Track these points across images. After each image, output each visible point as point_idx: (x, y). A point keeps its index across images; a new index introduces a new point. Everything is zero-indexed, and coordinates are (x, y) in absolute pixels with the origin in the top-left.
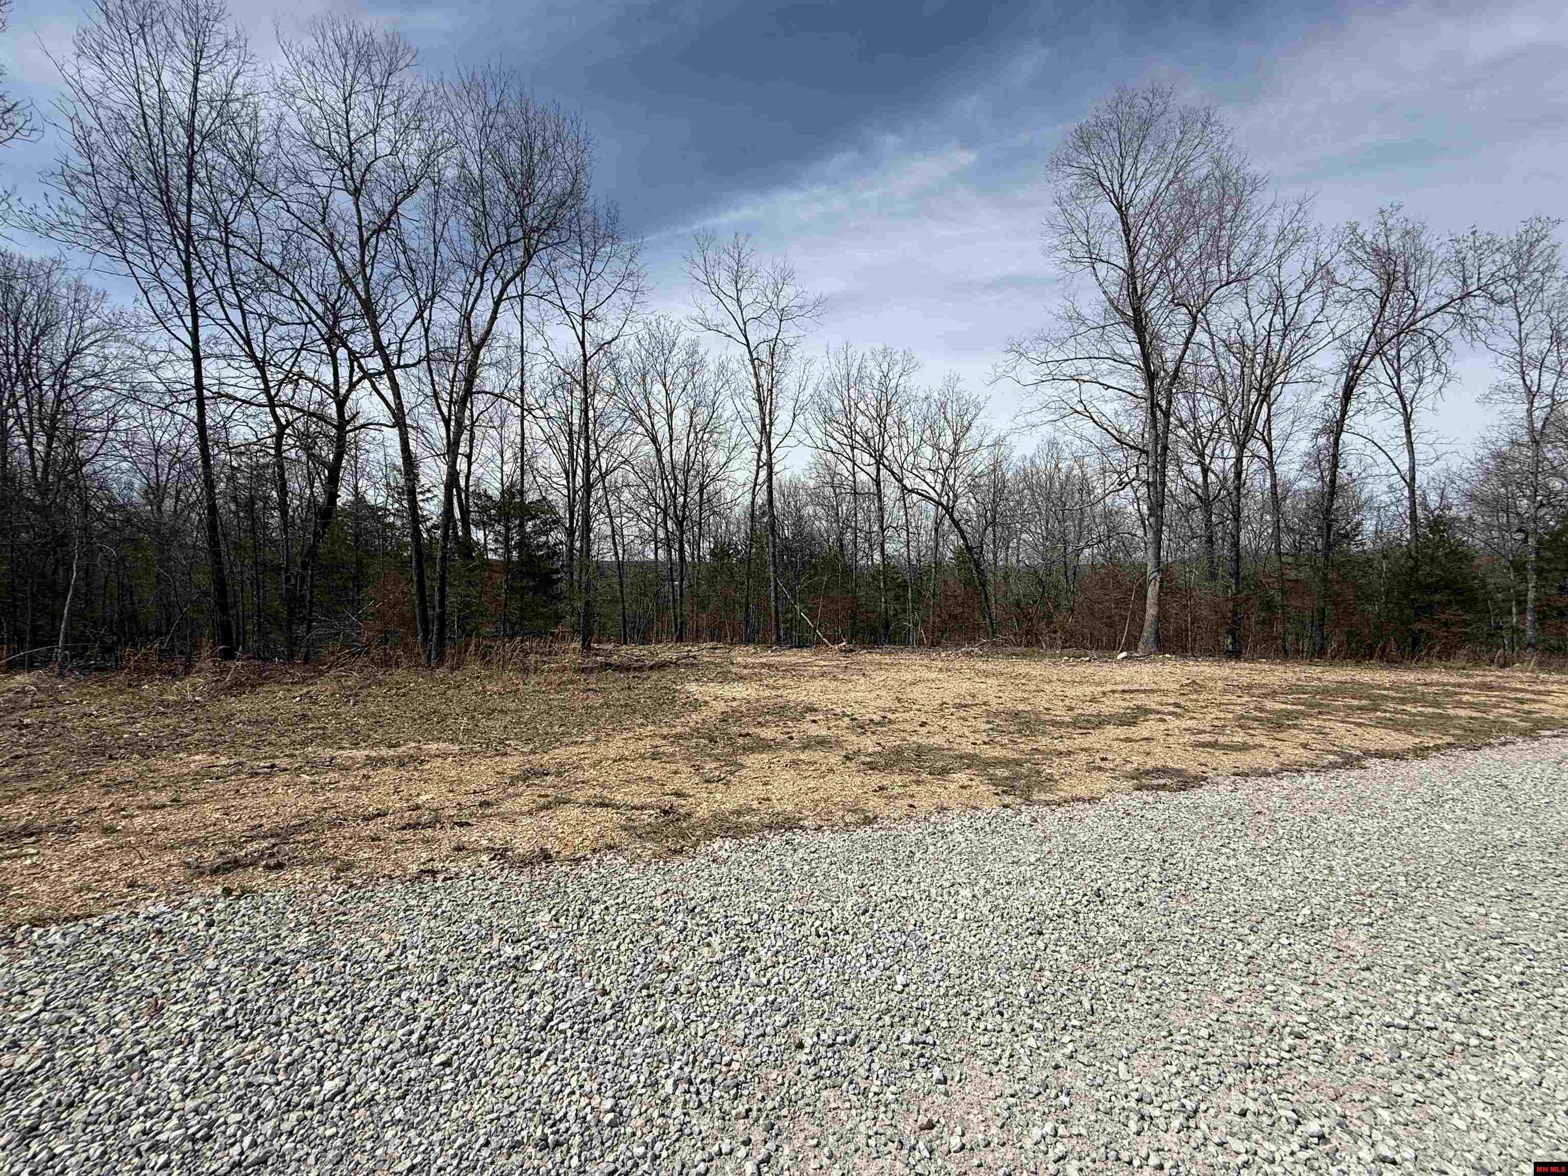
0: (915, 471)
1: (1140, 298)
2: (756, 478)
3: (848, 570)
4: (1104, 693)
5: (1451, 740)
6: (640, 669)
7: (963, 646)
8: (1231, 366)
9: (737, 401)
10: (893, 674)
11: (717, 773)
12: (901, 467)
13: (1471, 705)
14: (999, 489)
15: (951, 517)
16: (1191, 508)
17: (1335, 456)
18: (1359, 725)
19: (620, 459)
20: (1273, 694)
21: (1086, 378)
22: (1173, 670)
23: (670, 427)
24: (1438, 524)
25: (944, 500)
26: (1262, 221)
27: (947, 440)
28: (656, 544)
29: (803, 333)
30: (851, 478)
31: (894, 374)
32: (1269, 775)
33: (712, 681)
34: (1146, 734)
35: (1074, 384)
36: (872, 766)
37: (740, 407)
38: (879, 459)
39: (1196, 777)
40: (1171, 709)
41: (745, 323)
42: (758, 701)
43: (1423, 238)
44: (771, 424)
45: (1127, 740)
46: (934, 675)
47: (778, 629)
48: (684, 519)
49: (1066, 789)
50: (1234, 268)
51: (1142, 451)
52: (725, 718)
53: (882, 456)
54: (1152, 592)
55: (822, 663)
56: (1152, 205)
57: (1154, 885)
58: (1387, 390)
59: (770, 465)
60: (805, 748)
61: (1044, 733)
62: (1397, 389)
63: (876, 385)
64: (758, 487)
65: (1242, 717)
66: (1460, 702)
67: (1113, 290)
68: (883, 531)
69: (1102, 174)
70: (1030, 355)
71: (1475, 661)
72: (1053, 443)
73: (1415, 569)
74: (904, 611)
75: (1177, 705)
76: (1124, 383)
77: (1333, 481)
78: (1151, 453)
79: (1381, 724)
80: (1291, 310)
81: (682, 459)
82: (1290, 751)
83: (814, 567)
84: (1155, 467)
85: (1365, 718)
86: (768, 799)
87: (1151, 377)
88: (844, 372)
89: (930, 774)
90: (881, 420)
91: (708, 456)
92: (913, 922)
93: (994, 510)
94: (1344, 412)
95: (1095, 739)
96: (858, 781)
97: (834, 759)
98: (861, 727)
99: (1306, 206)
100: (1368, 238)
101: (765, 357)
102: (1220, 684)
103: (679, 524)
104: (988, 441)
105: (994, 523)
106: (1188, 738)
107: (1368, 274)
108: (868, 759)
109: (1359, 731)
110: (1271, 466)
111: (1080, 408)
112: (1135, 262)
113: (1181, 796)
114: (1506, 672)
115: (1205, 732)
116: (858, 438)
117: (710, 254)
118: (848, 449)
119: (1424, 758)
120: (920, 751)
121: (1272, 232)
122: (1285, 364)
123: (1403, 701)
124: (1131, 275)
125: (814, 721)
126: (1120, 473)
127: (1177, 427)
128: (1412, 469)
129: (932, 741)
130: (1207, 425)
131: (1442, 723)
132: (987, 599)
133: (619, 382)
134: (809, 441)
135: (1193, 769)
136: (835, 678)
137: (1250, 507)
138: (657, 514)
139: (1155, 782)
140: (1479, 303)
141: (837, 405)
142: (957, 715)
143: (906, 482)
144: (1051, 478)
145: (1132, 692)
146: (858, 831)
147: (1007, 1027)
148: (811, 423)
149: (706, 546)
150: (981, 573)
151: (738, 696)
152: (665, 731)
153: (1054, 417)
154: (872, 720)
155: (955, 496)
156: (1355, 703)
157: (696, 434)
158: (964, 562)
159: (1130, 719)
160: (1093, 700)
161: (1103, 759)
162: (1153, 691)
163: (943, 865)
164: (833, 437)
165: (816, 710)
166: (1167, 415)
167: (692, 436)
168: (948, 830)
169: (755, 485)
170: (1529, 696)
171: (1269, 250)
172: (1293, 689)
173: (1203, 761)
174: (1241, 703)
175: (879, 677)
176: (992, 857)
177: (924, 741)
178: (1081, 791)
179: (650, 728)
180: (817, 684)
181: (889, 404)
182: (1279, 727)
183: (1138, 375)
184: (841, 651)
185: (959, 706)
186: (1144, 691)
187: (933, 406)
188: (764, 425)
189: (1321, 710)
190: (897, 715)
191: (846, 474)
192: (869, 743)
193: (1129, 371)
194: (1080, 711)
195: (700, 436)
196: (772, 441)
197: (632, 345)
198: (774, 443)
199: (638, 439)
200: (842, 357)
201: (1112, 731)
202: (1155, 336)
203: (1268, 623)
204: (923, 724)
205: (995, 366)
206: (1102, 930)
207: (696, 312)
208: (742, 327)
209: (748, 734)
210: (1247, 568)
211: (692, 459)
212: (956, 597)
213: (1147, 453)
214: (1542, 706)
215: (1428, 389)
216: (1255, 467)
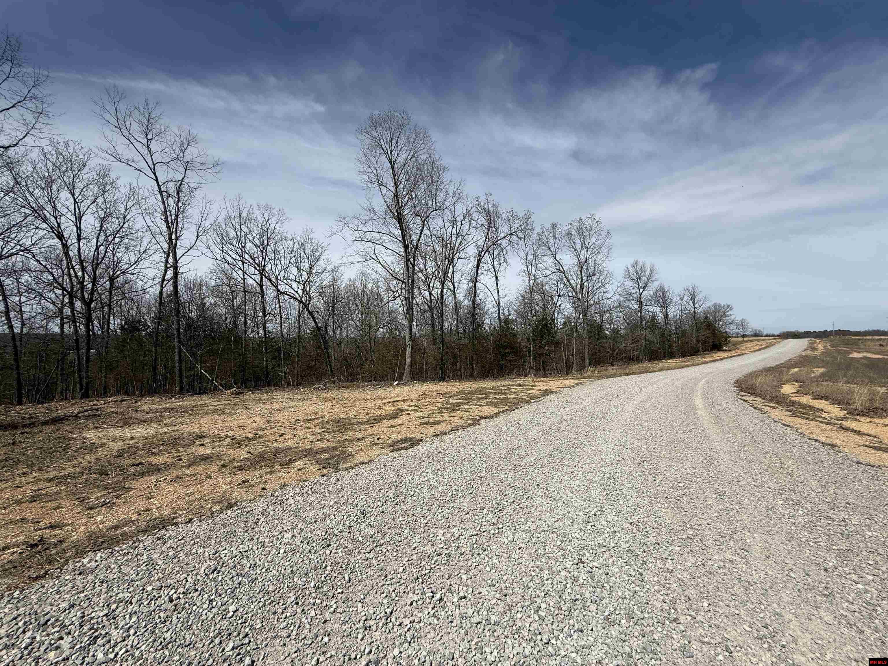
0: (285, 281)
1: (400, 208)
2: (164, 275)
3: (238, 341)
4: (385, 404)
5: (507, 408)
6: (32, 425)
7: (314, 384)
8: (438, 247)
9: (147, 218)
10: (267, 406)
11: (103, 500)
12: (277, 278)
13: (514, 393)
14: (335, 296)
15: (308, 310)
16: (425, 311)
17: (475, 292)
18: (480, 406)
19: (18, 247)
20: (453, 396)
21: (377, 242)
22: (417, 388)
23: (79, 228)
24: (507, 321)
25: (304, 299)
26: (447, 186)
27: (305, 265)
28: (62, 319)
29: (204, 182)
30: (242, 282)
31: (273, 220)
32: (446, 434)
33: (112, 426)
34: (400, 422)
35: (372, 245)
36: (241, 468)
37: (150, 223)
38: (262, 272)
39: (418, 440)
40: (413, 408)
41: (154, 165)
42: (155, 436)
43: (499, 208)
44: (177, 238)
45: (392, 426)
46: (294, 404)
47: (181, 382)
48: (91, 301)
49: (357, 459)
50: (438, 204)
51: (403, 282)
52: (120, 454)
53: (263, 270)
54: (408, 350)
55: (217, 403)
56: (405, 165)
57: (390, 500)
58: (491, 267)
59: (175, 267)
60: (190, 465)
61: (352, 430)
62: (493, 266)
63: (260, 226)
64: (165, 282)
65: (441, 408)
66: (512, 392)
67: (389, 201)
68: (265, 316)
69: (382, 143)
70: (350, 225)
71: (519, 375)
72: (363, 274)
73: (500, 339)
74: (279, 365)
75: (416, 406)
76: (394, 248)
77: (474, 302)
78: (407, 283)
79: (487, 405)
80: (459, 227)
81: (92, 254)
82: (456, 421)
83: (213, 339)
84: (408, 290)
85: (483, 403)
86: (148, 510)
87: (406, 247)
88: (237, 214)
89: (280, 465)
90: (263, 247)
91: (119, 255)
92: (248, 566)
93: (333, 307)
94: (477, 274)
95: (376, 429)
96: (228, 480)
97: (212, 469)
98: (238, 443)
99: (462, 184)
100: (482, 204)
101: (173, 191)
102: (435, 393)
103: (87, 304)
104: (329, 268)
105: (333, 314)
106: (419, 421)
107: (482, 218)
108: (239, 464)
109: (480, 408)
110: (454, 294)
111: (375, 257)
112: (398, 190)
113: (410, 452)
114: (526, 379)
115: (425, 417)
116: (247, 257)
117: (122, 107)
118: (240, 263)
119: (499, 416)
120: (276, 452)
121: (451, 192)
122: (457, 250)
123: (495, 394)
124: (396, 197)
125: (202, 445)
126: (394, 292)
127: (418, 272)
128: (499, 299)
129: (286, 444)
130: (431, 273)
131: (505, 401)
132: (329, 357)
133: (17, 183)
134: (210, 254)
135: (417, 436)
136: (224, 413)
137: (449, 311)
138: (64, 296)
139: (400, 446)
140: (514, 237)
141: (232, 234)
142: (304, 426)
143: (279, 287)
144: (364, 292)
145: (397, 401)
146: (221, 515)
147: (299, 611)
148: (211, 243)
149: (115, 322)
150: (325, 342)
151: (136, 435)
152: (51, 475)
153: (363, 260)
154: (247, 438)
155: (310, 298)
156: (480, 396)
157: (107, 236)
158: (315, 336)
159: (394, 416)
160: (379, 408)
161: (378, 439)
162: (407, 400)
163: (277, 522)
164: (228, 254)
165: (204, 437)
166: (413, 265)
167: (102, 238)
168: (285, 498)
169: (163, 280)
170: (530, 387)
171: (450, 200)
172: (461, 393)
173: (422, 431)
174: (441, 401)
175: (256, 409)
176: (308, 508)
177: (281, 446)
178: (366, 458)
179: (34, 474)
180: (209, 418)
181: (269, 238)
182: (454, 411)
183: (401, 244)
184: (233, 394)
185: (305, 421)
186: (403, 401)
187: (297, 244)
188: (170, 238)
189: (468, 400)
190: (266, 431)
191: (239, 279)
192: (242, 453)
193: (397, 242)
194: (372, 415)
195: (110, 239)
196: (177, 251)
197: (35, 155)
198: (179, 252)
199: (41, 233)
200: (236, 204)
201: (386, 423)
202: (408, 227)
203: (454, 363)
204: (282, 435)
205: (331, 228)
206: (362, 532)
207: (105, 145)
208: (151, 165)
209: (141, 463)
210: (447, 339)
211: (101, 256)
212: (311, 356)
213: (405, 283)
214: (533, 391)
215: (502, 268)
216: (449, 294)
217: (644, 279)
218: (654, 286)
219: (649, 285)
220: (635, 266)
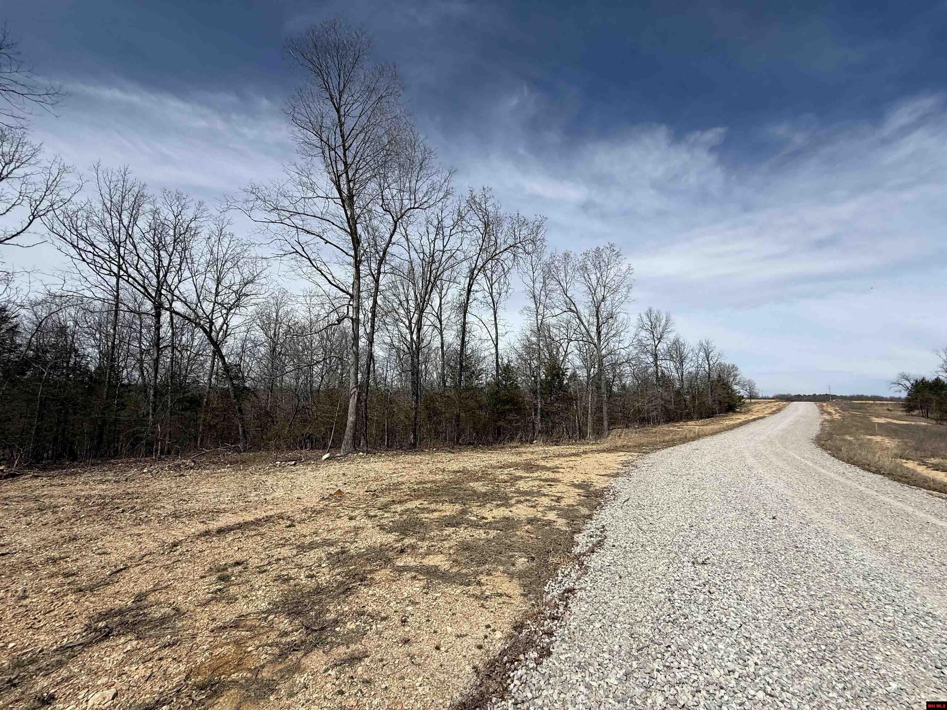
54: (352, 403)
62: (491, 294)
73: (499, 391)
76: (338, 241)
94: (468, 299)
128: (497, 338)
183: (348, 238)
193: (341, 234)
215: (503, 299)
217: (660, 329)
218: (670, 337)
219: (665, 336)
220: (649, 314)
